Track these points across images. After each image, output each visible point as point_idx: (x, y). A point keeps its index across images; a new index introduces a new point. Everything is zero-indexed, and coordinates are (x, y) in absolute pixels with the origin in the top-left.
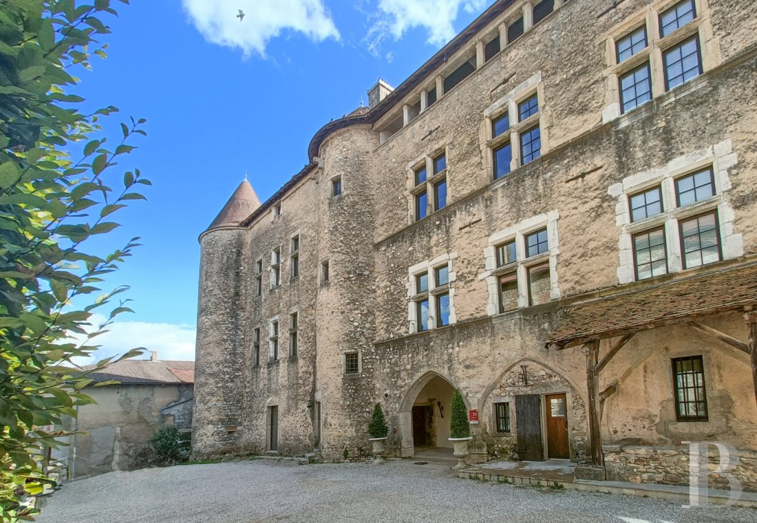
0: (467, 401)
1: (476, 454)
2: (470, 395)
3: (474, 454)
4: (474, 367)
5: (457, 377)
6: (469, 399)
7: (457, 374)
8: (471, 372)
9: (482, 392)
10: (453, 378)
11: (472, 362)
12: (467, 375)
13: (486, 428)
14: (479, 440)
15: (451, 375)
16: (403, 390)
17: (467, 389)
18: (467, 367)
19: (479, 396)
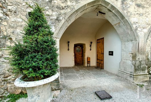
0: (137, 33)
1: (142, 75)
2: (139, 29)
3: (140, 75)
4: (143, 7)
5: (129, 12)
6: (138, 32)
7: (129, 10)
8: (141, 10)
9: (148, 28)
10: (125, 12)
11: (142, 3)
12: (138, 12)
13: (148, 56)
14: (143, 64)
15: (123, 9)
16: (62, 11)
17: (137, 24)
18: (139, 6)
19: (146, 31)
